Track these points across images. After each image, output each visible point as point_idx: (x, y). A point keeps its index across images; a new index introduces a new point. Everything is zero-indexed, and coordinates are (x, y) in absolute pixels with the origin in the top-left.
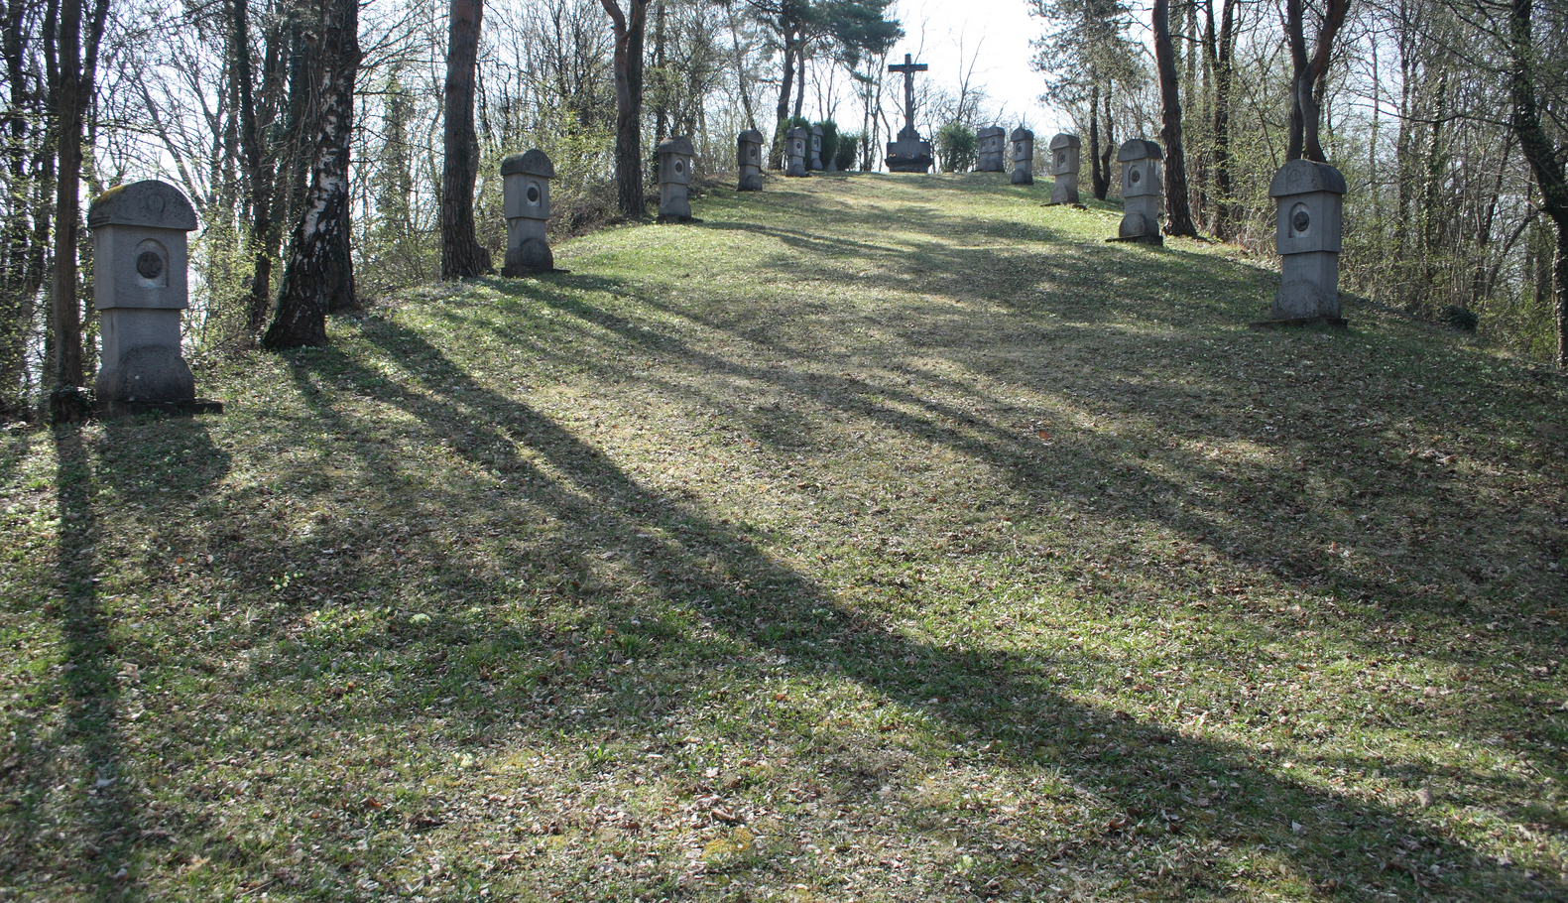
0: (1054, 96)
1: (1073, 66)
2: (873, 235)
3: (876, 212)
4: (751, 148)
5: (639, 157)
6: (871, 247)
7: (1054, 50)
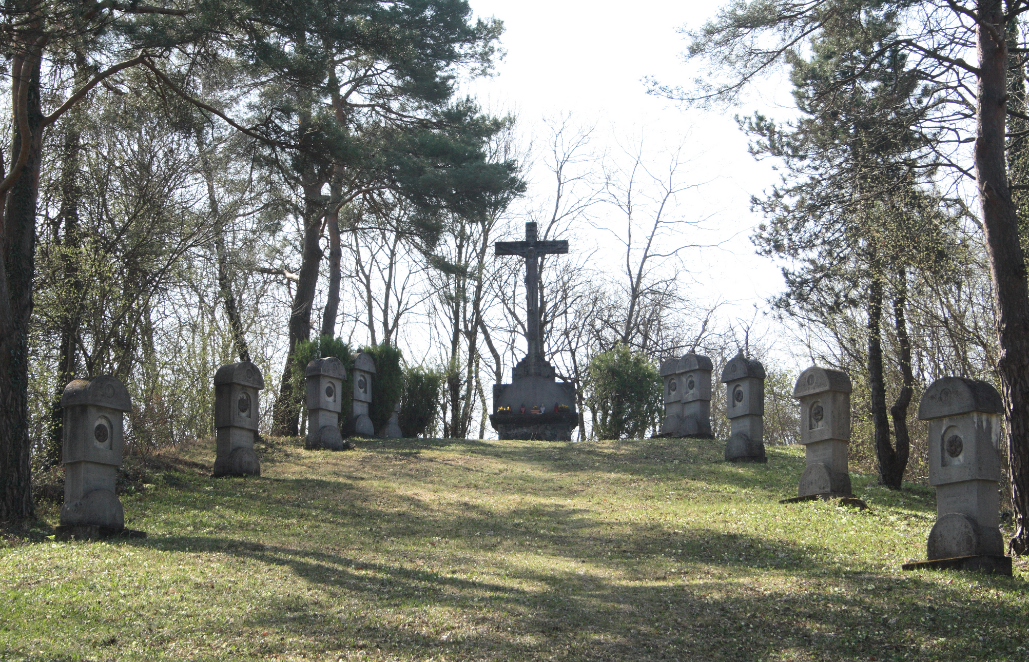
0: (801, 298)
1: (833, 244)
2: (466, 561)
3: (474, 515)
4: (240, 395)
5: (24, 414)
6: (463, 584)
7: (798, 215)
